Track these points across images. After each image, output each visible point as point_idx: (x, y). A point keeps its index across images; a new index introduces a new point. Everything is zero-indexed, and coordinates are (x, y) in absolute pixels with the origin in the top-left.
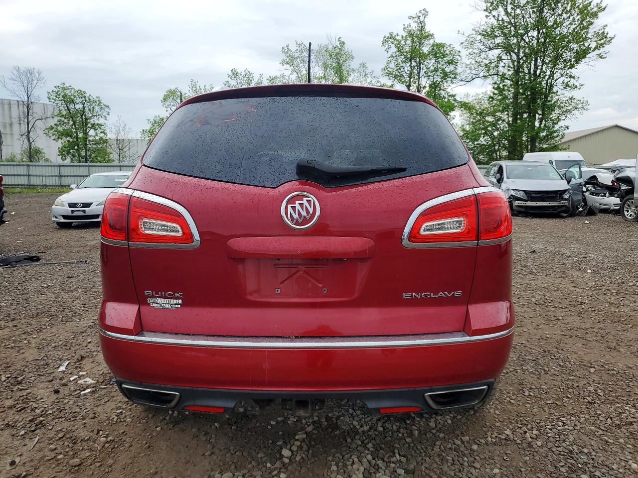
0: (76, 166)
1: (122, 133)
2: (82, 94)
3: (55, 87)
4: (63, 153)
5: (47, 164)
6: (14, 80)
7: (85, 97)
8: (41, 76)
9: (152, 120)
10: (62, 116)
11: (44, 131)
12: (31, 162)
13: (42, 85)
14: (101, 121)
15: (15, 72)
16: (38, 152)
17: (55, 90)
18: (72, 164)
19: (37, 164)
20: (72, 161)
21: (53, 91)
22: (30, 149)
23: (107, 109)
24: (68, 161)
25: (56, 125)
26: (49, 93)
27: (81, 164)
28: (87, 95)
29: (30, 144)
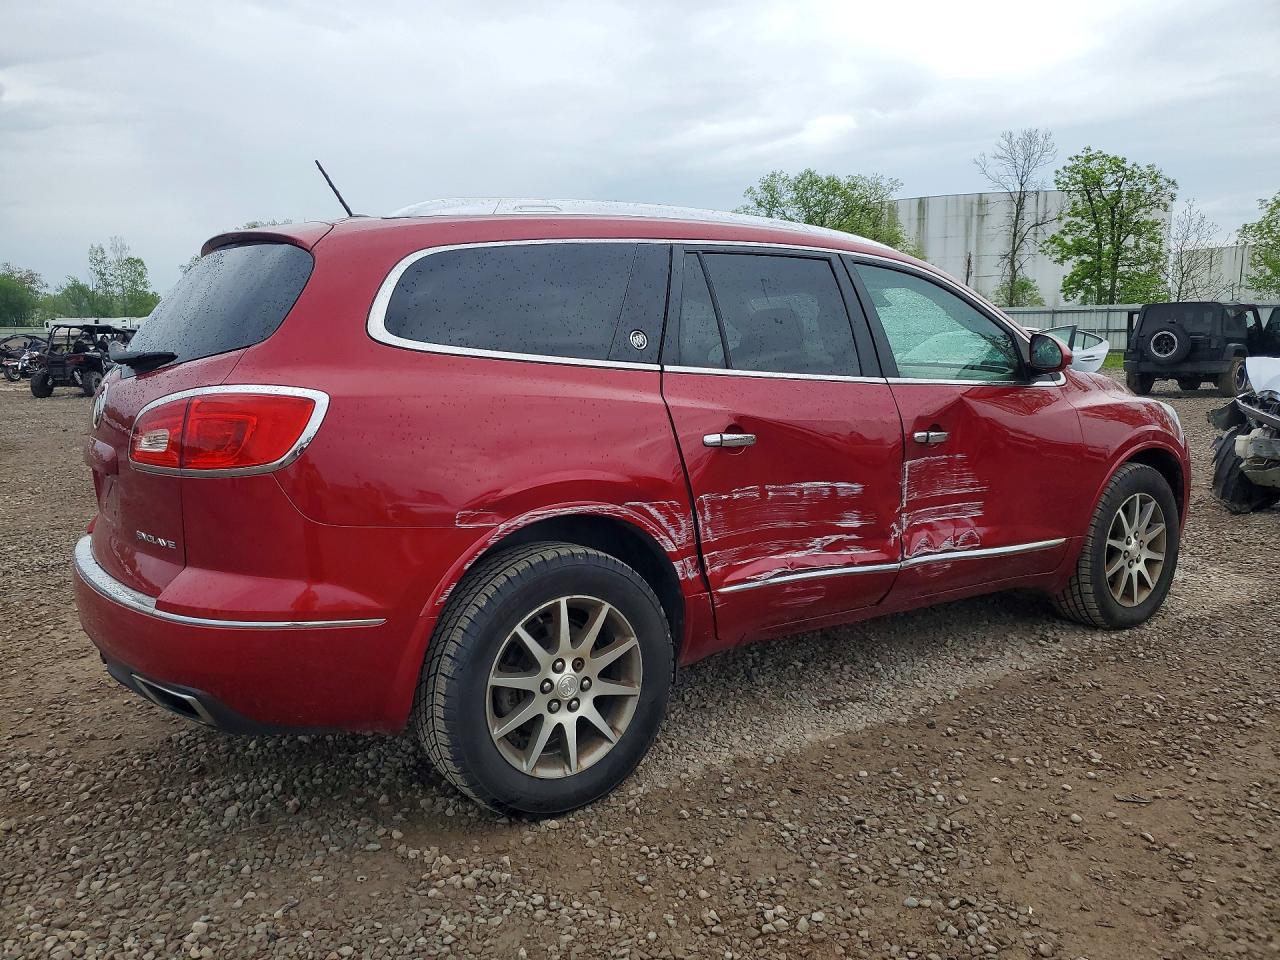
0: (1091, 311)
1: (1193, 238)
2: (1118, 164)
3: (1070, 159)
4: (1071, 285)
5: (1037, 308)
6: (1000, 158)
7: (1124, 170)
8: (1049, 142)
9: (1270, 201)
10: (1077, 214)
11: (1041, 246)
12: (1011, 305)
13: (1050, 158)
14: (1156, 214)
15: (1005, 144)
16: (1025, 286)
17: (1070, 164)
18: (1082, 308)
19: (1020, 309)
20: (1084, 301)
21: (1065, 168)
22: (1013, 281)
23: (1171, 189)
24: (1075, 303)
25: (1063, 232)
26: (1057, 172)
27: (1100, 307)
28: (1128, 165)
29: (1014, 271)
